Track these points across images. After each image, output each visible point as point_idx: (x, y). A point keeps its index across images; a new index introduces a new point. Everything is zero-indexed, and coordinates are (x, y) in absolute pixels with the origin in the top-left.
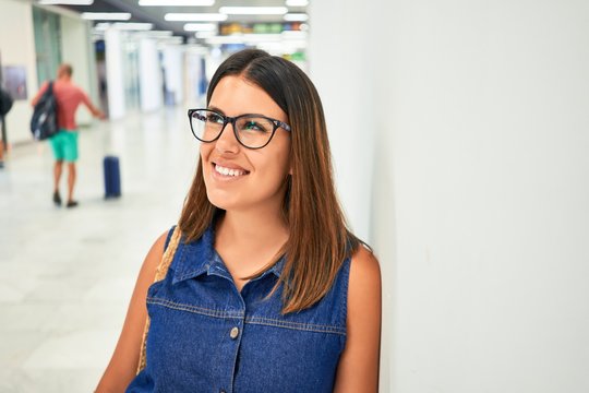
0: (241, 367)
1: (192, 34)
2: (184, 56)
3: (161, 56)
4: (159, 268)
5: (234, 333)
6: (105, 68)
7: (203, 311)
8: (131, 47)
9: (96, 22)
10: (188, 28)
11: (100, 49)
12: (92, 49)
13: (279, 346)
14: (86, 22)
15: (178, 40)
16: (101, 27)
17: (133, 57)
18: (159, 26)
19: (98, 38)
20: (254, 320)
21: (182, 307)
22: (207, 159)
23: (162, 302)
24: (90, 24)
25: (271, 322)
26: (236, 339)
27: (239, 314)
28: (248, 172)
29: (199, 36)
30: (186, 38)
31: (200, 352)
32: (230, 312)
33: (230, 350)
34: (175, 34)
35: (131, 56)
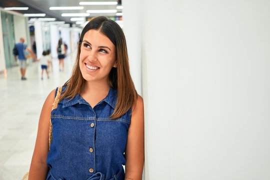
0: (97, 137)
1: (75, 23)
2: (70, 32)
3: (60, 33)
4: (54, 104)
5: (92, 125)
6: (35, 38)
7: (77, 118)
8: (46, 29)
9: (30, 18)
10: (72, 20)
11: (32, 30)
12: (28, 30)
13: (110, 128)
14: (25, 18)
15: (68, 25)
16: (32, 20)
17: (47, 33)
18: (59, 19)
19: (30, 25)
20: (99, 120)
21: (69, 118)
22: (83, 61)
23: (59, 117)
24: (27, 19)
25: (106, 119)
26: (93, 127)
27: (94, 118)
28: (99, 68)
29: (77, 23)
30: (71, 24)
31: (80, 134)
32: (89, 118)
33: (92, 132)
34: (66, 23)
35: (46, 33)
